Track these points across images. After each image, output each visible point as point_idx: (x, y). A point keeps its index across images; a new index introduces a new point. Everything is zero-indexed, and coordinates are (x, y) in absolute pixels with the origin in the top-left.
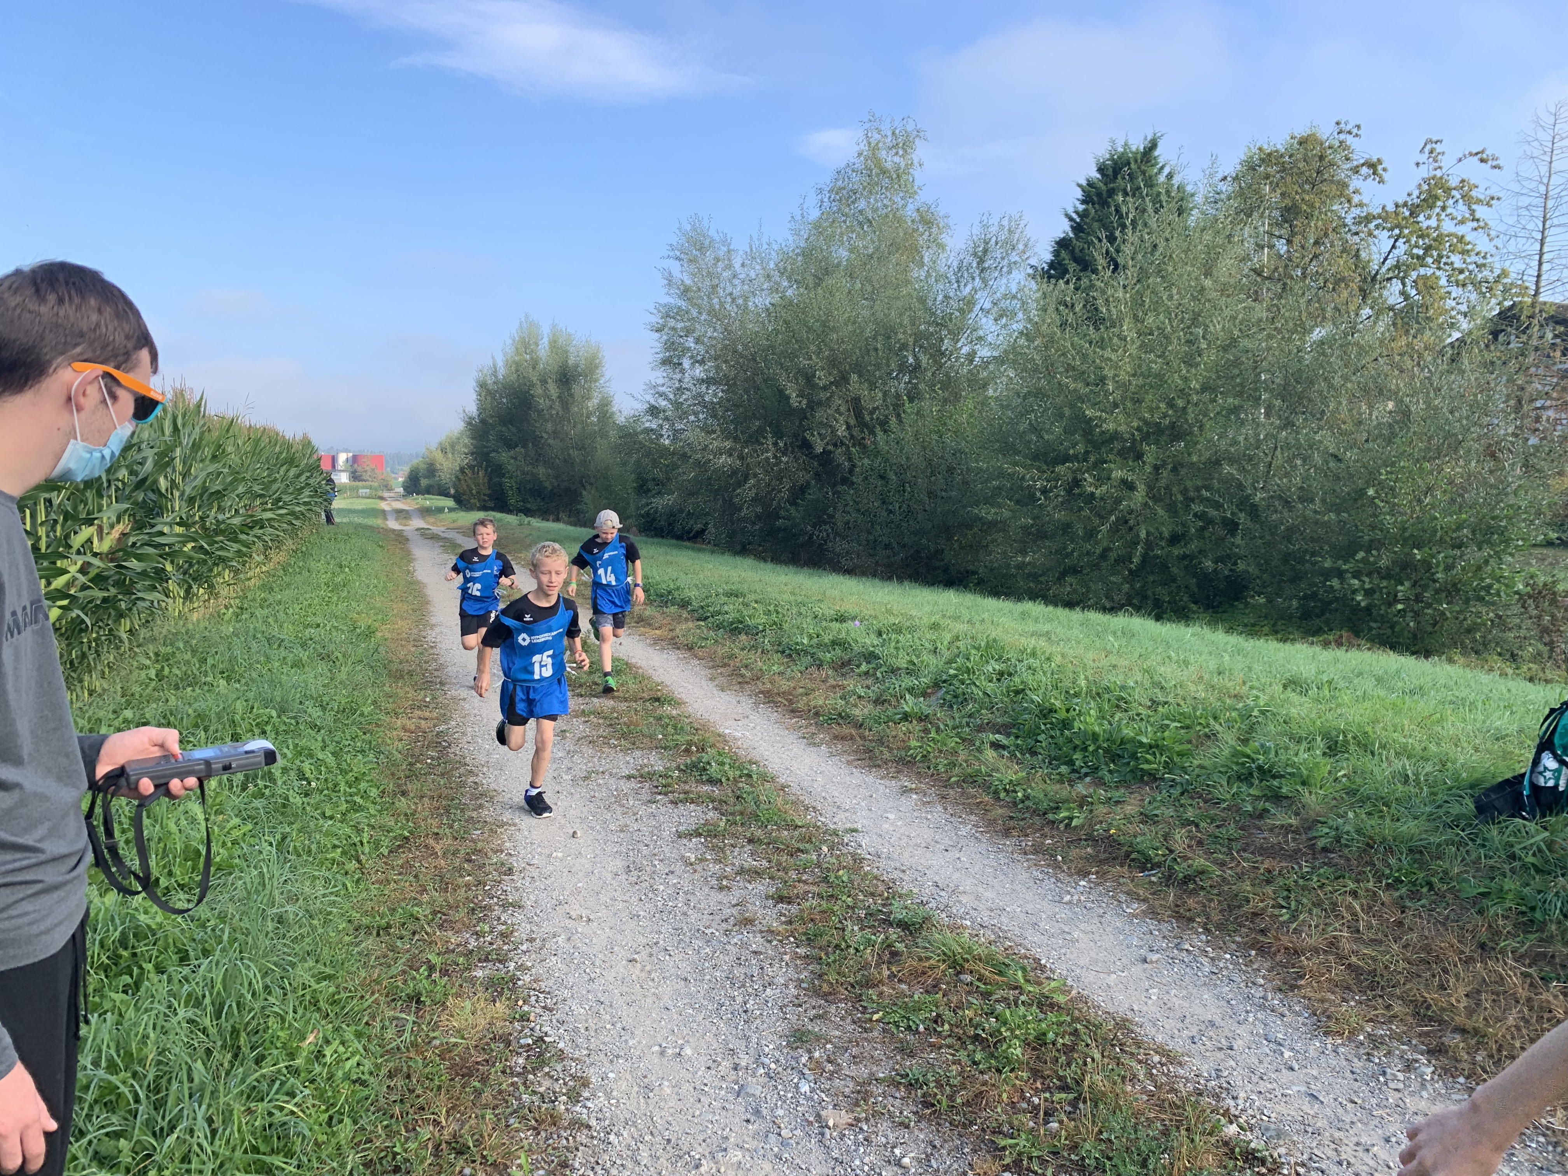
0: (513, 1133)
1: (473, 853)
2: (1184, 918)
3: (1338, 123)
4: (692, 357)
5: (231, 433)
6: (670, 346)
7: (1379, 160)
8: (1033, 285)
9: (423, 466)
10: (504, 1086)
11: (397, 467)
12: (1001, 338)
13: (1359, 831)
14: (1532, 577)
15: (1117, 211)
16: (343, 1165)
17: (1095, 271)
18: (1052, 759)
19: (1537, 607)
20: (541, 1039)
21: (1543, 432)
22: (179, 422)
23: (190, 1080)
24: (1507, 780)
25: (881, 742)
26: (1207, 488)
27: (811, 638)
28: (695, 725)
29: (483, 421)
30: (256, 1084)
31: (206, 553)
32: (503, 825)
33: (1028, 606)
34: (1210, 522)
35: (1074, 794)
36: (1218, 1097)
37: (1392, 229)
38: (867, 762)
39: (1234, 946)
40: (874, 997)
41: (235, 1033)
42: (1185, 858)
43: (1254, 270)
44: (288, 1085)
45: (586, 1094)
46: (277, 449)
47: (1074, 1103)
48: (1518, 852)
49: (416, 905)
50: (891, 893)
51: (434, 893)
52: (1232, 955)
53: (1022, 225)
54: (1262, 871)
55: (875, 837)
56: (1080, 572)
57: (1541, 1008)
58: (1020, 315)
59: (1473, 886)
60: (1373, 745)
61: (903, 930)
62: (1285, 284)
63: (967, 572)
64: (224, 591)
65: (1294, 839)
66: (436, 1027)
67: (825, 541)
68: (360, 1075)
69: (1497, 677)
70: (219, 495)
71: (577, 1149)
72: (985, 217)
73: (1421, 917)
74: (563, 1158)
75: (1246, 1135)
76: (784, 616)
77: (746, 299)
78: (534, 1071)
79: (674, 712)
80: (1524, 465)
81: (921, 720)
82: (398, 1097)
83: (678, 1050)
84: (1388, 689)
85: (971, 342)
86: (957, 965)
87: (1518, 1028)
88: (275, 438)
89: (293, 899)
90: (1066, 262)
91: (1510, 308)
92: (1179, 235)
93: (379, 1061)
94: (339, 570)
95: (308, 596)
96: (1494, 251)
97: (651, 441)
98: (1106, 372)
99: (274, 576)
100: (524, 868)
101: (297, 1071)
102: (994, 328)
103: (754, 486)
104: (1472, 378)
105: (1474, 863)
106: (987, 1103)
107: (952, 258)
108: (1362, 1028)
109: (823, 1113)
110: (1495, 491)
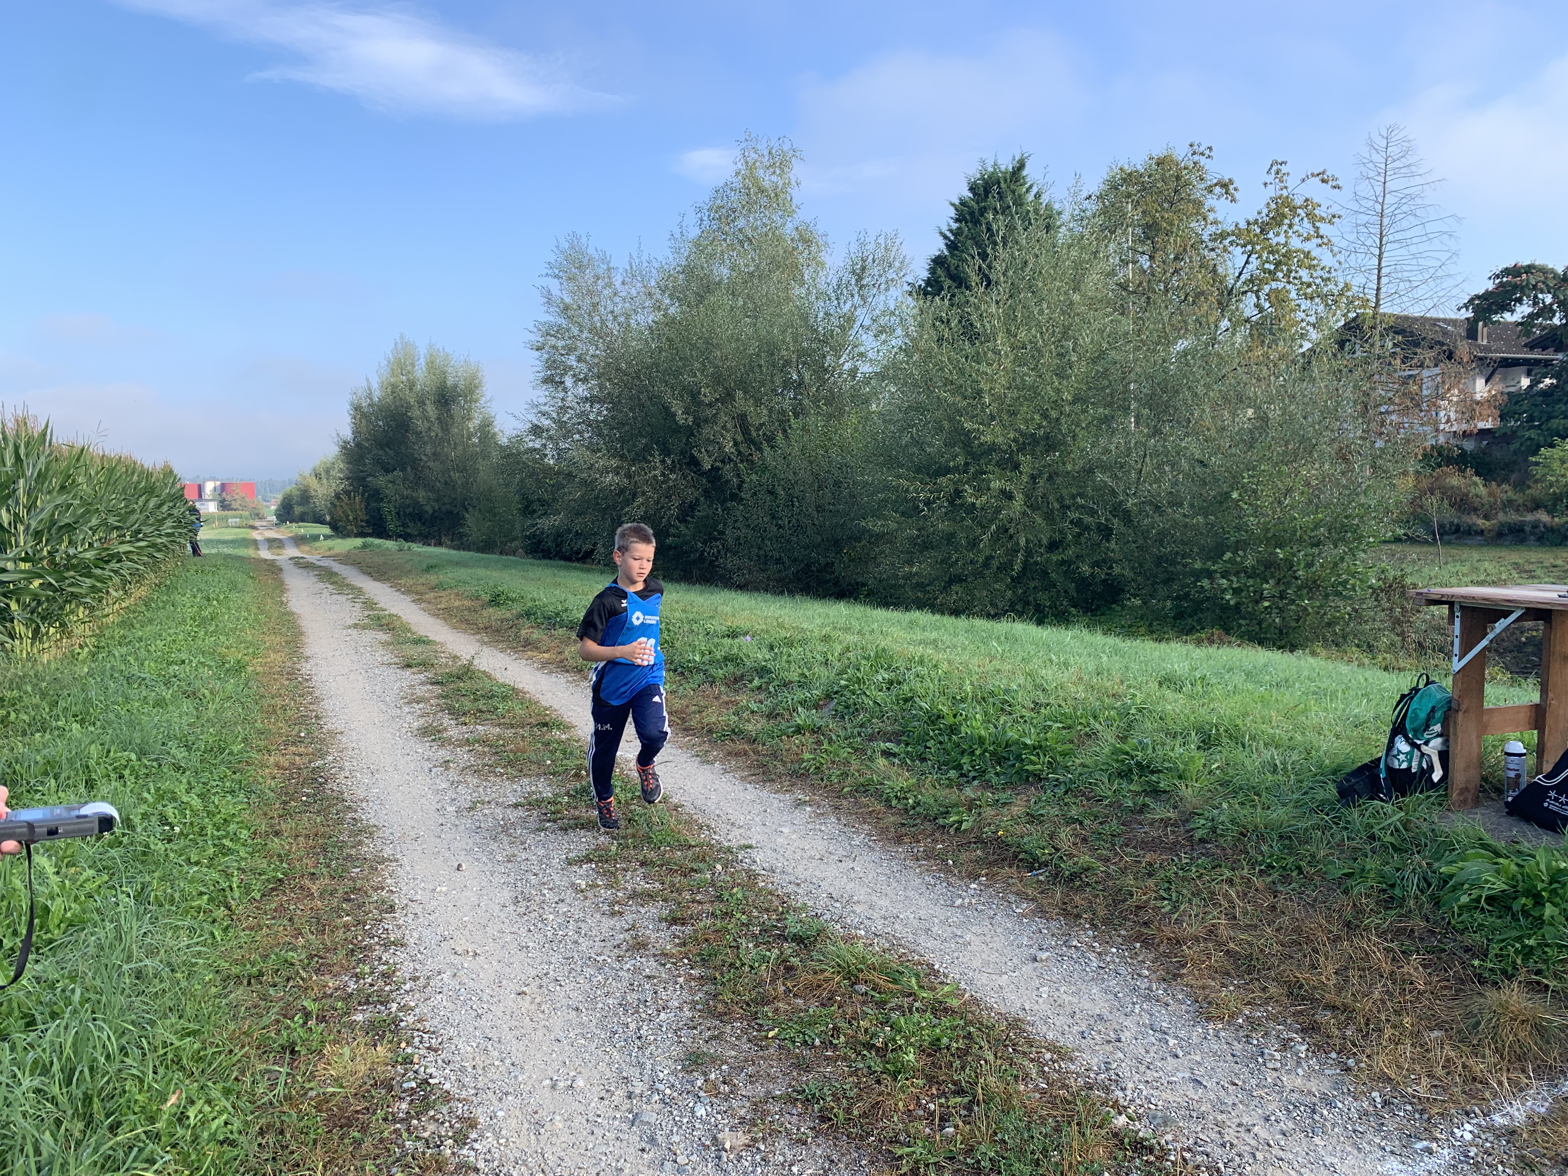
1: (352, 892)
2: (1071, 915)
3: (1191, 145)
4: (574, 376)
5: (81, 463)
6: (551, 364)
7: (1230, 180)
8: (910, 302)
9: (296, 493)
10: (386, 1134)
11: (269, 495)
12: (881, 354)
13: (1233, 821)
14: (1383, 572)
15: (989, 229)
17: (968, 288)
18: (941, 764)
19: (1389, 600)
20: (426, 1082)
21: (1388, 435)
22: (22, 451)
23: (38, 1152)
24: (1365, 766)
25: (774, 755)
26: (1082, 496)
27: (703, 654)
29: (358, 445)
30: (111, 1152)
31: (55, 590)
32: (383, 861)
33: (916, 615)
34: (1087, 528)
35: (962, 798)
36: (1108, 1089)
37: (1244, 246)
38: (760, 777)
39: (1120, 940)
40: (770, 1014)
41: (87, 1099)
42: (1071, 856)
43: (1120, 285)
44: (148, 1150)
45: (473, 1136)
46: (135, 478)
47: (969, 1108)
48: (1377, 832)
49: (292, 950)
50: (786, 907)
51: (310, 936)
52: (1118, 948)
53: (898, 243)
54: (1144, 864)
55: (769, 852)
56: (965, 580)
57: (1403, 981)
58: (899, 332)
59: (1338, 868)
60: (1243, 737)
61: (798, 944)
62: (1149, 298)
63: (857, 584)
64: (78, 630)
65: (1173, 832)
66: (312, 1077)
67: (717, 558)
68: (229, 1135)
69: (1356, 668)
70: (70, 528)
72: (861, 236)
73: (1291, 899)
75: (1134, 1125)
76: (675, 634)
77: (628, 317)
78: (418, 1116)
79: (563, 736)
80: (1371, 467)
81: (814, 732)
82: (271, 1155)
83: (569, 1083)
84: (1257, 682)
85: (853, 358)
86: (852, 976)
87: (1383, 1002)
88: (132, 468)
89: (152, 952)
90: (943, 279)
91: (1354, 319)
92: (1048, 251)
93: (249, 1118)
94: (206, 603)
95: (172, 631)
96: (1337, 266)
97: (535, 461)
98: (982, 385)
99: (134, 612)
100: (407, 905)
101: (158, 1136)
102: (874, 344)
103: (643, 504)
104: (1323, 386)
105: (1338, 845)
106: (883, 1113)
107: (831, 276)
108: (1241, 1011)
109: (720, 1136)
110: (1347, 492)
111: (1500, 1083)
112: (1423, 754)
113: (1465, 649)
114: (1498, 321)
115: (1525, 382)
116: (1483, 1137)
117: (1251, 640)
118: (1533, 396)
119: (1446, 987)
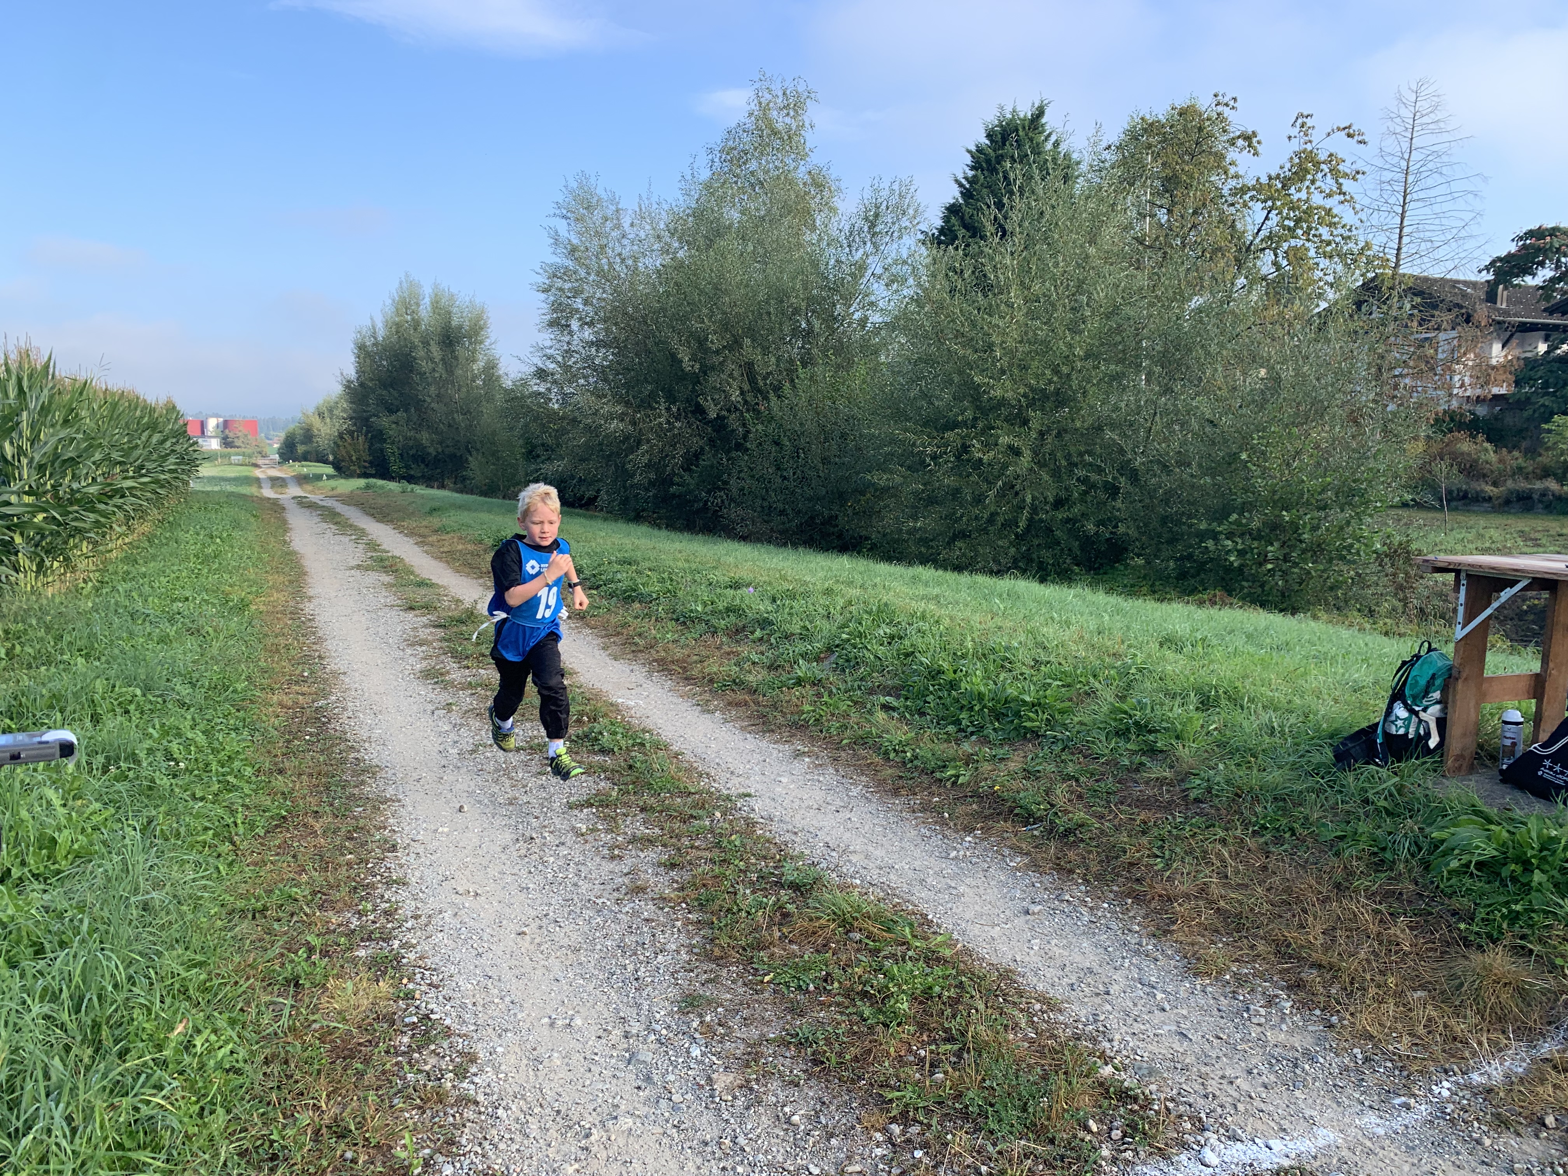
0: (397, 1113)
1: (355, 831)
2: (1064, 870)
3: (1215, 96)
4: (580, 319)
5: (84, 396)
6: (557, 307)
7: (1254, 132)
8: (923, 251)
9: (299, 432)
10: (388, 1066)
11: (272, 433)
12: (892, 303)
13: (1228, 782)
14: (1388, 537)
15: (1006, 178)
16: (216, 1155)
17: (983, 238)
18: (940, 719)
19: (1393, 565)
20: (427, 1017)
21: (1401, 398)
22: (25, 384)
23: (47, 1077)
24: (1363, 730)
25: (774, 706)
26: (1090, 453)
27: (705, 605)
28: (587, 695)
29: (362, 385)
30: (120, 1078)
31: (59, 524)
32: (386, 801)
33: (919, 570)
34: (1093, 486)
35: (960, 752)
36: (1095, 1040)
37: (1265, 201)
38: (760, 727)
39: (1112, 896)
40: (765, 959)
41: (96, 1026)
42: (1066, 812)
43: (1136, 239)
44: (156, 1077)
45: (473, 1070)
46: (138, 413)
47: (959, 1055)
48: (1371, 797)
49: (295, 886)
50: (783, 855)
51: (314, 873)
52: (1110, 904)
53: (912, 190)
54: (1138, 822)
55: (768, 801)
56: (969, 536)
57: (1390, 942)
58: (911, 281)
59: (1331, 831)
60: (1242, 699)
61: (794, 892)
62: (1165, 253)
63: (861, 537)
64: (82, 564)
65: (1168, 791)
66: (316, 1010)
67: (720, 507)
68: (234, 1064)
69: (1356, 633)
70: (73, 462)
71: (464, 1126)
72: (876, 181)
73: (1283, 861)
74: (450, 1135)
75: (1120, 1075)
76: (678, 583)
77: (636, 260)
78: (419, 1050)
80: (1382, 431)
81: (815, 684)
82: (276, 1084)
83: (568, 1021)
84: (1258, 646)
85: (864, 307)
86: (846, 924)
87: (1368, 961)
88: (135, 403)
89: (158, 885)
90: (956, 228)
91: (1373, 280)
92: (1065, 202)
93: (254, 1048)
94: (209, 540)
95: (175, 568)
96: (1358, 224)
97: (539, 405)
98: (994, 338)
99: (138, 548)
100: (408, 845)
101: (165, 1063)
102: (885, 294)
103: (647, 452)
104: (1337, 347)
105: (1332, 808)
106: (875, 1058)
107: (843, 222)
108: (1229, 968)
109: (715, 1076)
110: (1357, 455)
111: (1480, 1043)
112: (1420, 721)
113: (1470, 617)
114: (1519, 285)
115: (1542, 348)
116: (1461, 1094)
117: (1253, 602)
118: (1549, 362)
119: (1431, 949)
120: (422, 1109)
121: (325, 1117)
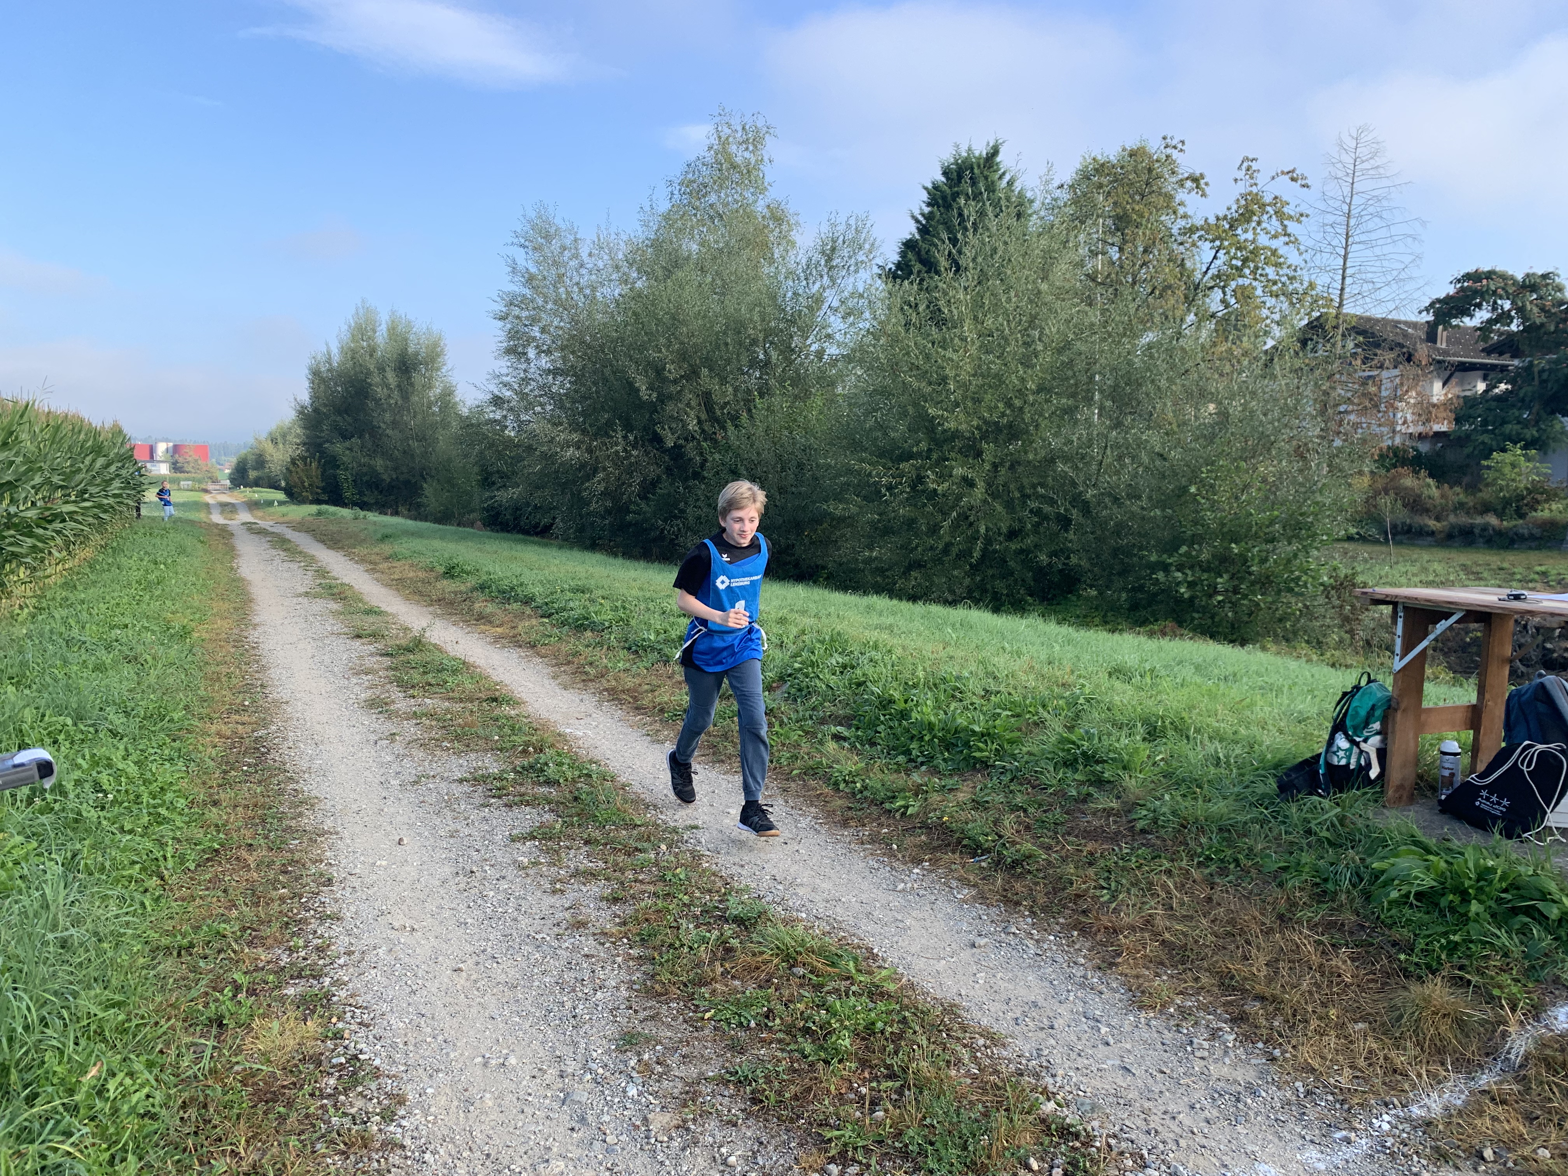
0: (319, 1160)
1: (289, 864)
2: (1011, 902)
3: (1164, 138)
4: (537, 347)
5: (25, 419)
6: (513, 335)
7: (1201, 175)
8: (880, 285)
9: (251, 458)
10: (312, 1110)
11: (223, 458)
12: (849, 336)
13: (1174, 813)
14: (1335, 569)
15: (961, 215)
17: (938, 273)
18: (891, 749)
19: (1339, 597)
20: (355, 1057)
21: (1345, 434)
24: (1306, 761)
25: (725, 737)
26: (1042, 485)
27: (658, 633)
28: (534, 725)
29: (316, 410)
30: (27, 1124)
32: (323, 833)
33: (874, 599)
34: (1046, 518)
35: (910, 783)
36: (1038, 1076)
37: (1213, 241)
38: (711, 758)
39: (1058, 928)
40: (707, 995)
41: (5, 1070)
42: (1014, 843)
43: (1088, 275)
44: (65, 1123)
45: (401, 1112)
46: (82, 436)
47: (900, 1092)
48: (1314, 827)
49: (224, 921)
50: (729, 887)
51: (244, 908)
52: (1056, 936)
53: (869, 225)
54: (1085, 853)
55: (715, 832)
56: (925, 566)
57: (1332, 973)
58: (867, 315)
59: (1275, 861)
60: (1188, 729)
61: (739, 926)
62: (1116, 290)
63: (817, 566)
64: (18, 591)
65: (1115, 822)
66: (239, 1051)
67: (677, 537)
68: (150, 1108)
69: (1304, 664)
70: (11, 486)
71: (389, 1171)
72: (832, 216)
73: (1227, 891)
75: (1062, 1111)
76: (631, 612)
77: (594, 289)
78: (346, 1091)
79: (513, 712)
80: (1328, 465)
82: (193, 1129)
83: (501, 1061)
84: (1205, 676)
85: (821, 339)
86: (790, 959)
87: (1310, 993)
88: (78, 426)
89: (77, 922)
90: (913, 263)
91: (1318, 318)
92: (1018, 239)
93: (171, 1092)
94: (153, 566)
95: (116, 594)
96: (1303, 264)
97: (495, 433)
98: (947, 372)
99: (78, 573)
100: (345, 878)
101: (76, 1108)
102: (842, 326)
103: (603, 480)
104: (1283, 383)
105: (1276, 839)
106: (815, 1096)
107: (800, 256)
108: (1173, 1001)
109: (650, 1116)
110: (1303, 490)
111: (1419, 1076)
112: (1361, 752)
113: (1407, 648)
114: (1458, 326)
115: (1481, 387)
116: (1401, 1127)
117: (1203, 633)
118: (1487, 401)
119: (1373, 980)
120: (345, 1154)
121: (244, 1164)
